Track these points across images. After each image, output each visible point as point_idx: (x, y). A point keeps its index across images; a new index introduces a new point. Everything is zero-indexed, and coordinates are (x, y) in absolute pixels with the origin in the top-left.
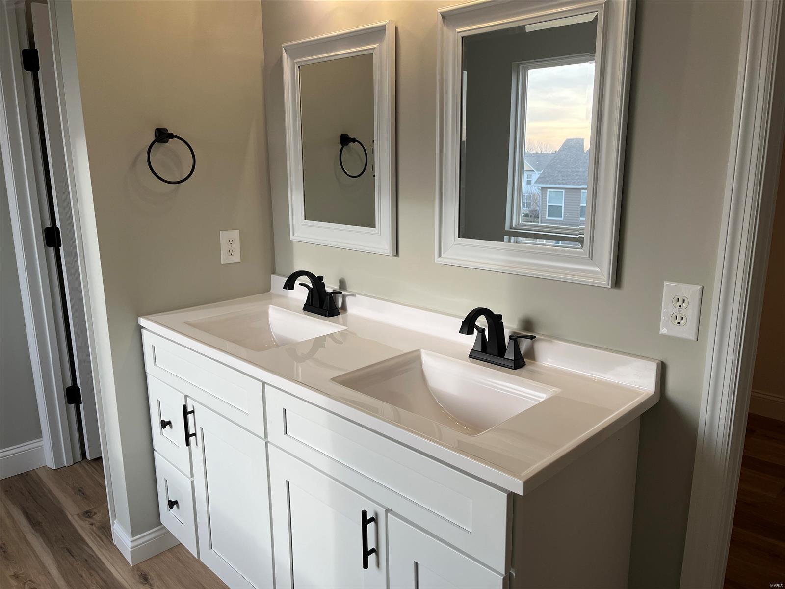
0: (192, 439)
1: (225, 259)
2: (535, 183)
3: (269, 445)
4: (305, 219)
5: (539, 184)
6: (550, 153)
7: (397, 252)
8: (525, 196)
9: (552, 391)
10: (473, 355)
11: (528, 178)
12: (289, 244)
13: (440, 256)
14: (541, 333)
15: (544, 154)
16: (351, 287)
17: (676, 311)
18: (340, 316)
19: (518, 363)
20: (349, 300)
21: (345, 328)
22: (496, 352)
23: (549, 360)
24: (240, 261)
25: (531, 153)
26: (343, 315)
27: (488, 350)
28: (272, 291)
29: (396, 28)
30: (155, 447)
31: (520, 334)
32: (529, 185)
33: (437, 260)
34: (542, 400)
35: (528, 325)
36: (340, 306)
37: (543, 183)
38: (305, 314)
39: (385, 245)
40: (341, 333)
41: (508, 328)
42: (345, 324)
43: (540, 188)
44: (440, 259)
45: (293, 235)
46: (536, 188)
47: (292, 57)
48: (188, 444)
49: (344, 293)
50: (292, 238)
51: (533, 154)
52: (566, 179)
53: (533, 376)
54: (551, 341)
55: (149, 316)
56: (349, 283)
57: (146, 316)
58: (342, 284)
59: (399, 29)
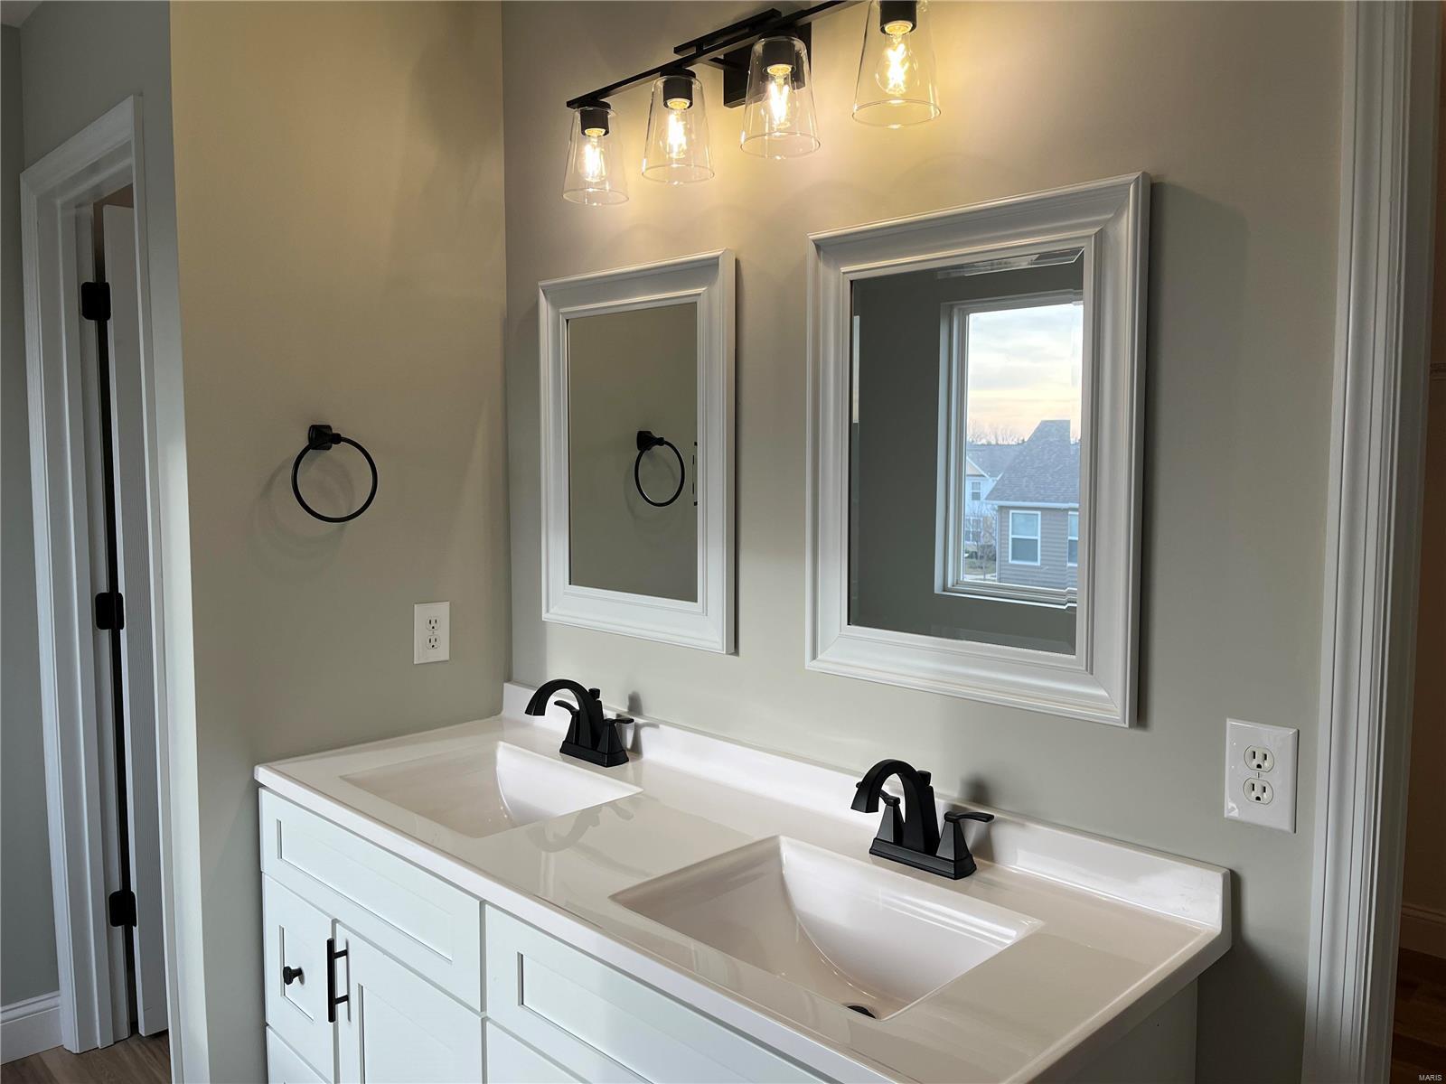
0: (341, 1007)
1: (421, 655)
2: (986, 499)
3: (488, 1024)
4: (570, 584)
5: (994, 500)
6: (1014, 443)
7: (735, 646)
8: (969, 520)
9: (1030, 924)
10: (878, 849)
11: (973, 489)
12: (539, 627)
13: (814, 657)
14: (1004, 808)
15: (1000, 445)
16: (651, 709)
17: (1253, 774)
18: (629, 765)
19: (962, 867)
20: (645, 734)
21: (640, 790)
22: (921, 845)
23: (1020, 860)
24: (447, 658)
25: (979, 443)
26: (636, 763)
27: (905, 841)
28: (505, 713)
29: (737, 262)
30: (269, 1021)
31: (965, 809)
32: (976, 502)
33: (809, 664)
34: (1009, 942)
35: (979, 791)
36: (629, 746)
37: (1001, 500)
38: (564, 760)
39: (714, 634)
40: (631, 799)
41: (942, 796)
42: (638, 782)
43: (996, 507)
44: (814, 663)
45: (548, 611)
46: (989, 506)
47: (556, 304)
48: (332, 1017)
49: (638, 720)
50: (545, 616)
51: (983, 445)
52: (1042, 491)
53: (993, 894)
54: (1023, 826)
55: (275, 765)
56: (647, 703)
57: (270, 764)
58: (635, 704)
59: (743, 265)
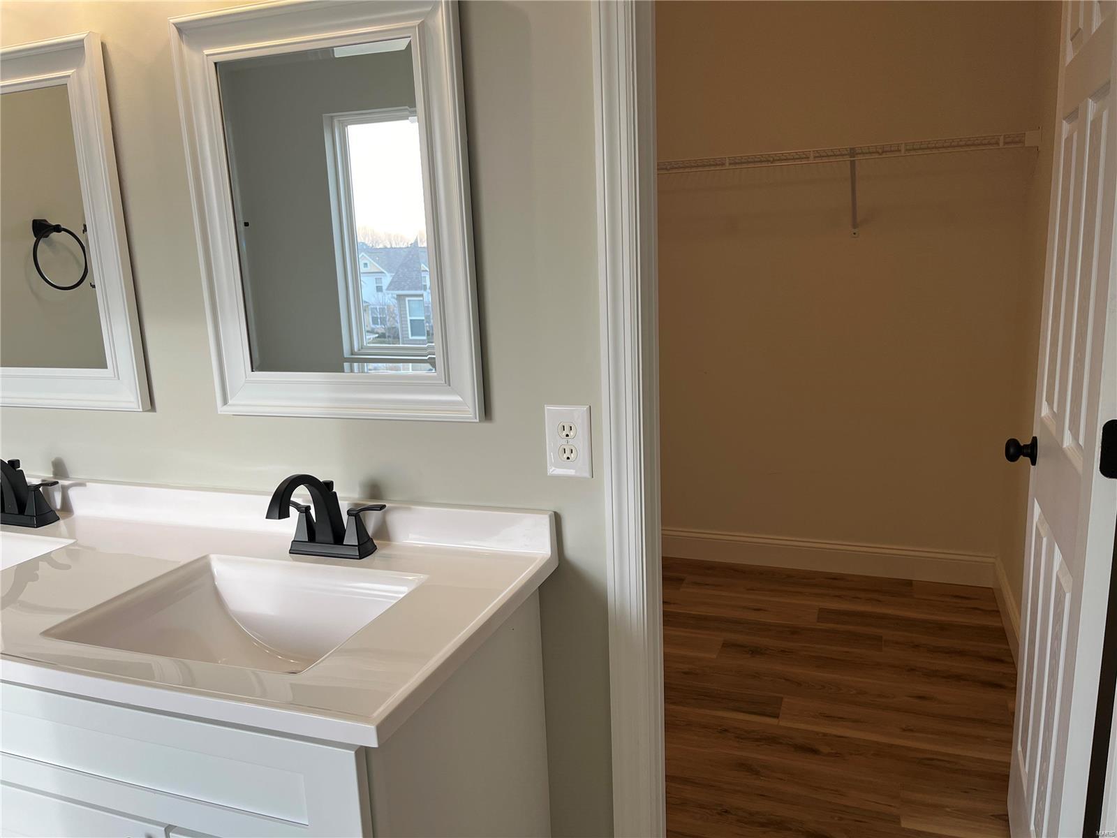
2: (388, 289)
5: (393, 290)
7: (151, 403)
9: (416, 580)
10: (297, 549)
13: (225, 402)
14: (393, 498)
15: (394, 248)
16: (76, 469)
18: (61, 522)
19: (366, 548)
20: (73, 494)
21: (71, 541)
22: (331, 539)
23: (411, 536)
26: (67, 520)
27: (318, 537)
29: (103, 46)
31: (364, 505)
33: (222, 410)
34: (402, 596)
35: (375, 490)
36: (58, 506)
37: (398, 290)
39: (128, 395)
40: (63, 550)
41: (345, 499)
42: (71, 535)
43: (395, 296)
44: (225, 408)
46: (390, 295)
49: (62, 482)
51: (380, 249)
53: (390, 564)
56: (70, 465)
58: (59, 468)
59: (110, 48)
